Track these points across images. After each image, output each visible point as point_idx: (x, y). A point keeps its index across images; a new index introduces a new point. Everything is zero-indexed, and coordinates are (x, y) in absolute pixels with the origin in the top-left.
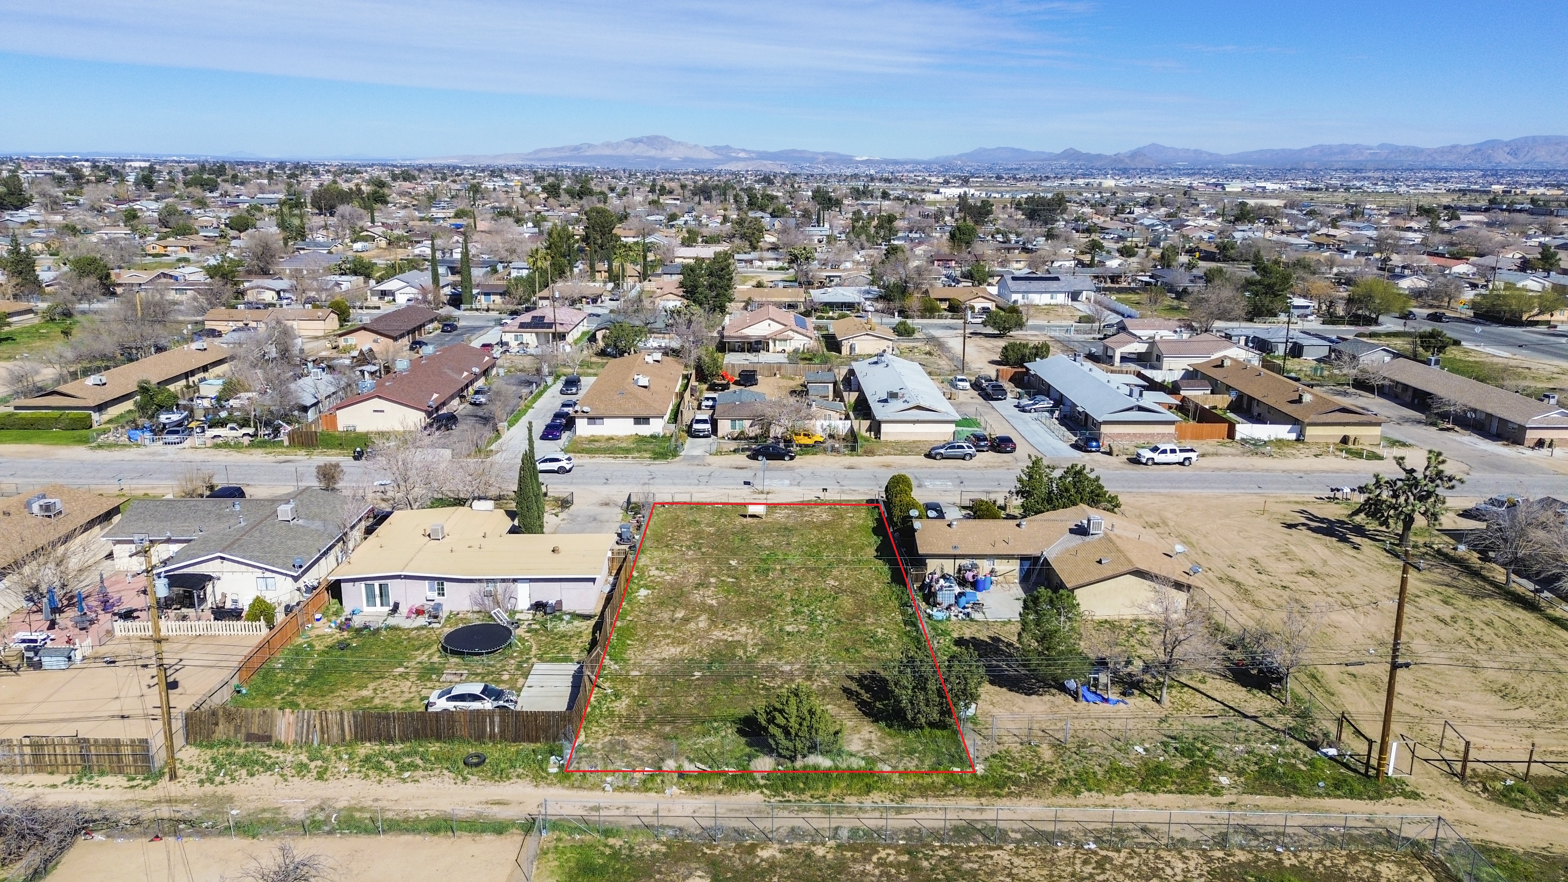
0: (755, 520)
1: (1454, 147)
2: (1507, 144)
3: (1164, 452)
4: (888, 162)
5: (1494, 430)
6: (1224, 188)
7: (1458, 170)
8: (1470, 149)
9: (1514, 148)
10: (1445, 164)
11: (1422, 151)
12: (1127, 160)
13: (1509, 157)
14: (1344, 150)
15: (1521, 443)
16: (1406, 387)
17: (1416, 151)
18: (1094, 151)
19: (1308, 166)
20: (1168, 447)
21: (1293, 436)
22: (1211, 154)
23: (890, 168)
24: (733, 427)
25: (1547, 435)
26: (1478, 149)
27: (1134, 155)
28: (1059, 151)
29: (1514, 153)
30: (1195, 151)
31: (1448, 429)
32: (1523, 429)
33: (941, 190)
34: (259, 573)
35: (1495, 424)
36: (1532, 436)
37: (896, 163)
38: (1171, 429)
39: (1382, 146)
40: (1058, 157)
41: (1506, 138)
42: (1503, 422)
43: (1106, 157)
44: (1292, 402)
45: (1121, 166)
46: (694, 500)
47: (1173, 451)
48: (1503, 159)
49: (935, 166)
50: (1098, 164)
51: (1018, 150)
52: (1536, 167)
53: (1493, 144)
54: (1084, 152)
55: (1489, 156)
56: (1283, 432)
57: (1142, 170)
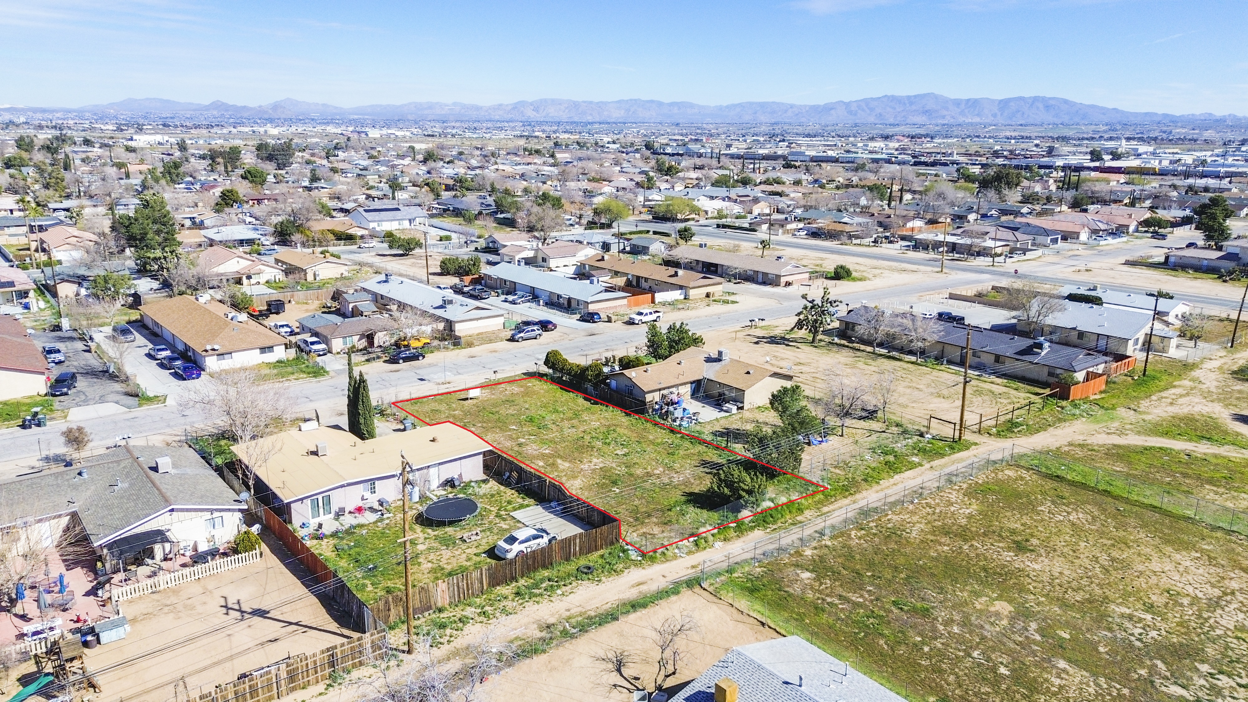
0: (475, 401)
1: (501, 105)
2: (531, 104)
3: (646, 314)
4: (35, 110)
5: (760, 280)
6: (367, 135)
7: (507, 122)
8: (510, 107)
9: (537, 106)
10: (497, 117)
11: (481, 108)
12: (270, 111)
13: (535, 113)
14: (431, 106)
15: (778, 285)
16: (698, 262)
17: (478, 108)
18: (240, 104)
19: (410, 117)
20: (648, 311)
21: (682, 297)
22: (336, 108)
23: (39, 116)
24: (345, 343)
25: (789, 279)
26: (516, 107)
27: (276, 107)
28: (207, 102)
29: (536, 110)
30: (323, 105)
31: (739, 283)
32: (778, 277)
33: (135, 137)
34: (208, 515)
35: (760, 276)
36: (783, 280)
37: (44, 111)
38: (625, 301)
39: (455, 104)
40: (207, 108)
41: (530, 100)
42: (765, 274)
43: (251, 109)
44: (670, 276)
45: (266, 116)
46: (414, 396)
47: (651, 313)
48: (531, 114)
49: (87, 114)
50: (246, 115)
51: (168, 101)
52: (550, 120)
53: (523, 103)
54: (231, 103)
55: (522, 112)
56: (677, 295)
57: (285, 120)
